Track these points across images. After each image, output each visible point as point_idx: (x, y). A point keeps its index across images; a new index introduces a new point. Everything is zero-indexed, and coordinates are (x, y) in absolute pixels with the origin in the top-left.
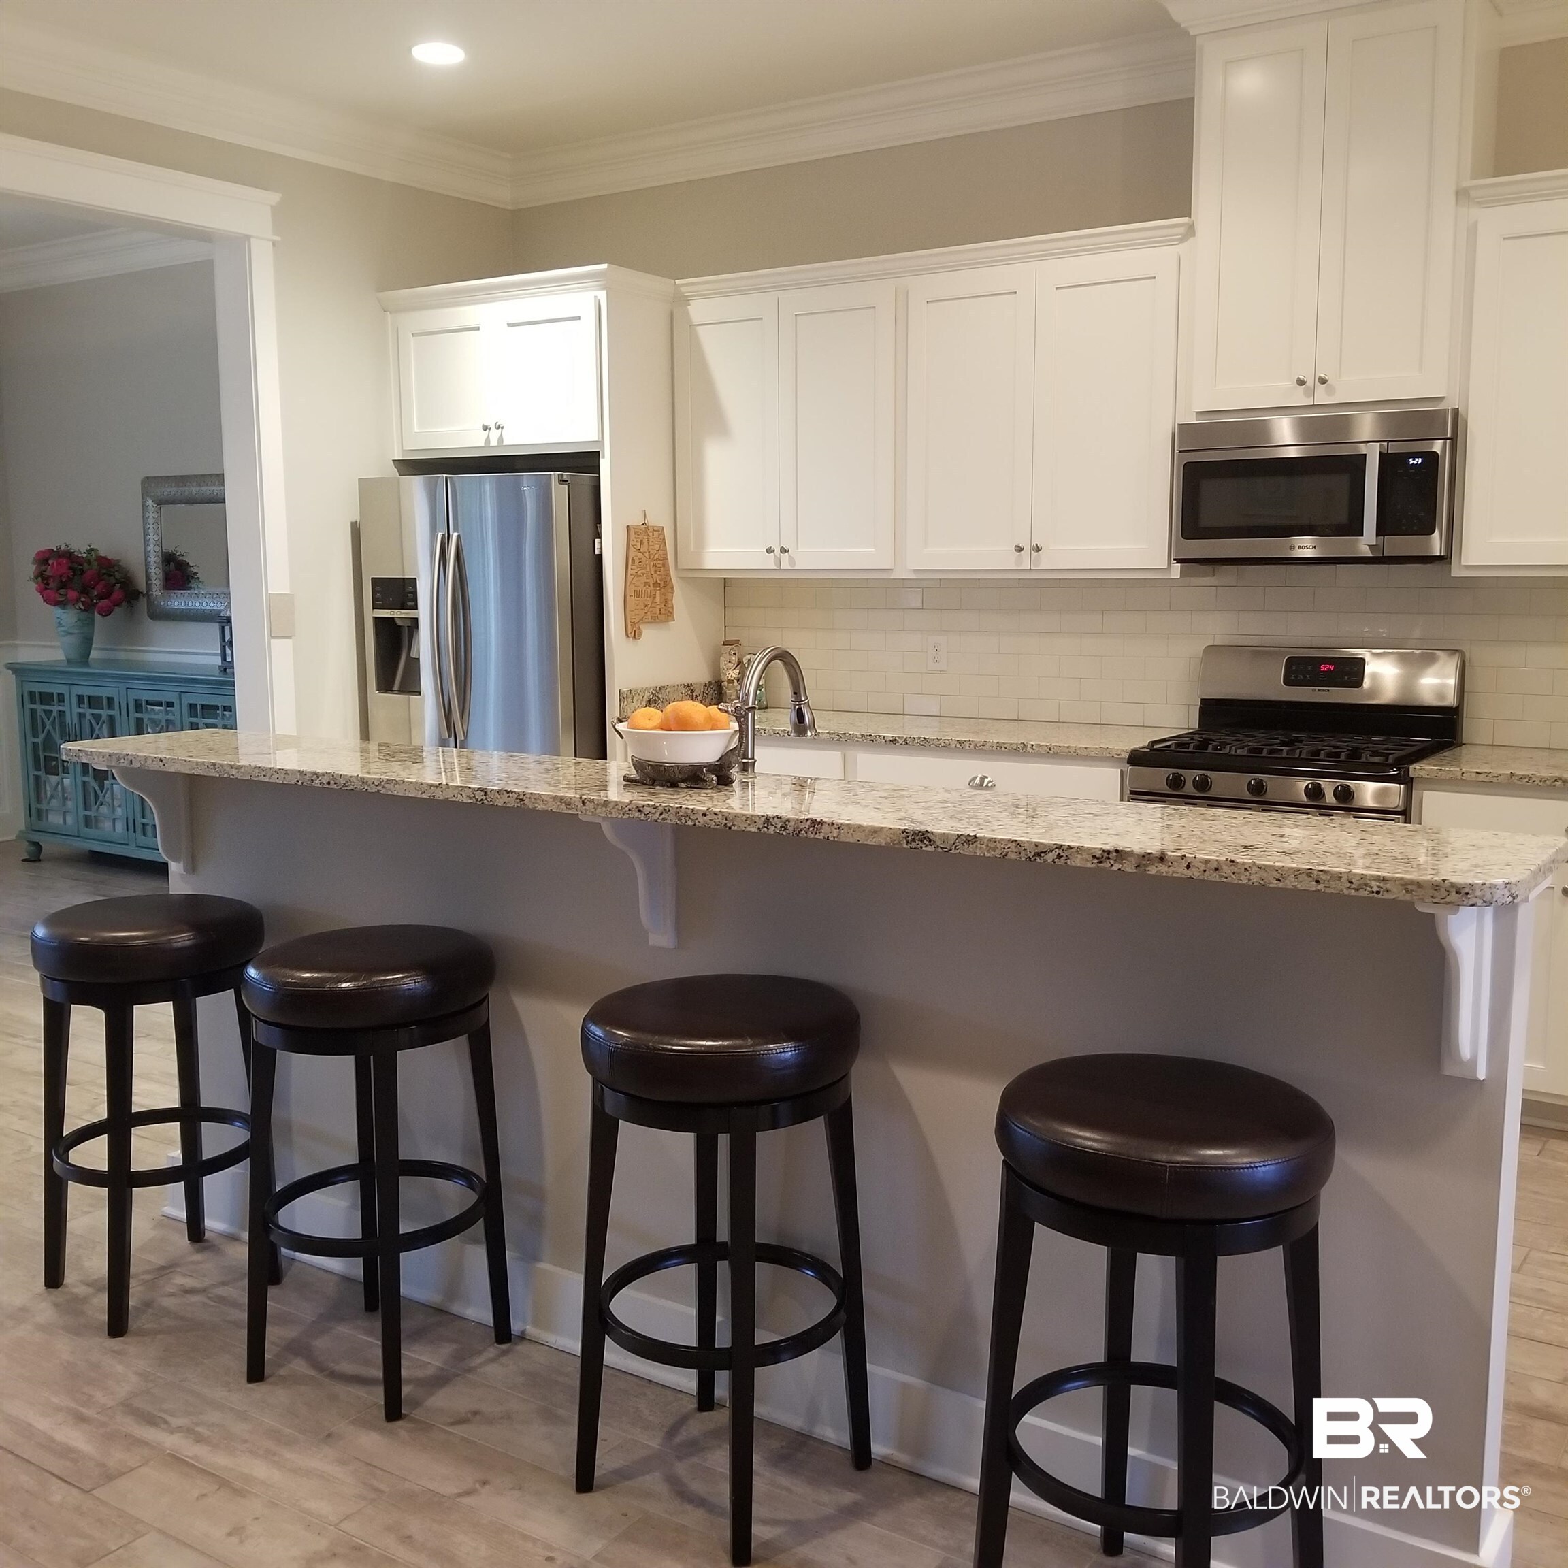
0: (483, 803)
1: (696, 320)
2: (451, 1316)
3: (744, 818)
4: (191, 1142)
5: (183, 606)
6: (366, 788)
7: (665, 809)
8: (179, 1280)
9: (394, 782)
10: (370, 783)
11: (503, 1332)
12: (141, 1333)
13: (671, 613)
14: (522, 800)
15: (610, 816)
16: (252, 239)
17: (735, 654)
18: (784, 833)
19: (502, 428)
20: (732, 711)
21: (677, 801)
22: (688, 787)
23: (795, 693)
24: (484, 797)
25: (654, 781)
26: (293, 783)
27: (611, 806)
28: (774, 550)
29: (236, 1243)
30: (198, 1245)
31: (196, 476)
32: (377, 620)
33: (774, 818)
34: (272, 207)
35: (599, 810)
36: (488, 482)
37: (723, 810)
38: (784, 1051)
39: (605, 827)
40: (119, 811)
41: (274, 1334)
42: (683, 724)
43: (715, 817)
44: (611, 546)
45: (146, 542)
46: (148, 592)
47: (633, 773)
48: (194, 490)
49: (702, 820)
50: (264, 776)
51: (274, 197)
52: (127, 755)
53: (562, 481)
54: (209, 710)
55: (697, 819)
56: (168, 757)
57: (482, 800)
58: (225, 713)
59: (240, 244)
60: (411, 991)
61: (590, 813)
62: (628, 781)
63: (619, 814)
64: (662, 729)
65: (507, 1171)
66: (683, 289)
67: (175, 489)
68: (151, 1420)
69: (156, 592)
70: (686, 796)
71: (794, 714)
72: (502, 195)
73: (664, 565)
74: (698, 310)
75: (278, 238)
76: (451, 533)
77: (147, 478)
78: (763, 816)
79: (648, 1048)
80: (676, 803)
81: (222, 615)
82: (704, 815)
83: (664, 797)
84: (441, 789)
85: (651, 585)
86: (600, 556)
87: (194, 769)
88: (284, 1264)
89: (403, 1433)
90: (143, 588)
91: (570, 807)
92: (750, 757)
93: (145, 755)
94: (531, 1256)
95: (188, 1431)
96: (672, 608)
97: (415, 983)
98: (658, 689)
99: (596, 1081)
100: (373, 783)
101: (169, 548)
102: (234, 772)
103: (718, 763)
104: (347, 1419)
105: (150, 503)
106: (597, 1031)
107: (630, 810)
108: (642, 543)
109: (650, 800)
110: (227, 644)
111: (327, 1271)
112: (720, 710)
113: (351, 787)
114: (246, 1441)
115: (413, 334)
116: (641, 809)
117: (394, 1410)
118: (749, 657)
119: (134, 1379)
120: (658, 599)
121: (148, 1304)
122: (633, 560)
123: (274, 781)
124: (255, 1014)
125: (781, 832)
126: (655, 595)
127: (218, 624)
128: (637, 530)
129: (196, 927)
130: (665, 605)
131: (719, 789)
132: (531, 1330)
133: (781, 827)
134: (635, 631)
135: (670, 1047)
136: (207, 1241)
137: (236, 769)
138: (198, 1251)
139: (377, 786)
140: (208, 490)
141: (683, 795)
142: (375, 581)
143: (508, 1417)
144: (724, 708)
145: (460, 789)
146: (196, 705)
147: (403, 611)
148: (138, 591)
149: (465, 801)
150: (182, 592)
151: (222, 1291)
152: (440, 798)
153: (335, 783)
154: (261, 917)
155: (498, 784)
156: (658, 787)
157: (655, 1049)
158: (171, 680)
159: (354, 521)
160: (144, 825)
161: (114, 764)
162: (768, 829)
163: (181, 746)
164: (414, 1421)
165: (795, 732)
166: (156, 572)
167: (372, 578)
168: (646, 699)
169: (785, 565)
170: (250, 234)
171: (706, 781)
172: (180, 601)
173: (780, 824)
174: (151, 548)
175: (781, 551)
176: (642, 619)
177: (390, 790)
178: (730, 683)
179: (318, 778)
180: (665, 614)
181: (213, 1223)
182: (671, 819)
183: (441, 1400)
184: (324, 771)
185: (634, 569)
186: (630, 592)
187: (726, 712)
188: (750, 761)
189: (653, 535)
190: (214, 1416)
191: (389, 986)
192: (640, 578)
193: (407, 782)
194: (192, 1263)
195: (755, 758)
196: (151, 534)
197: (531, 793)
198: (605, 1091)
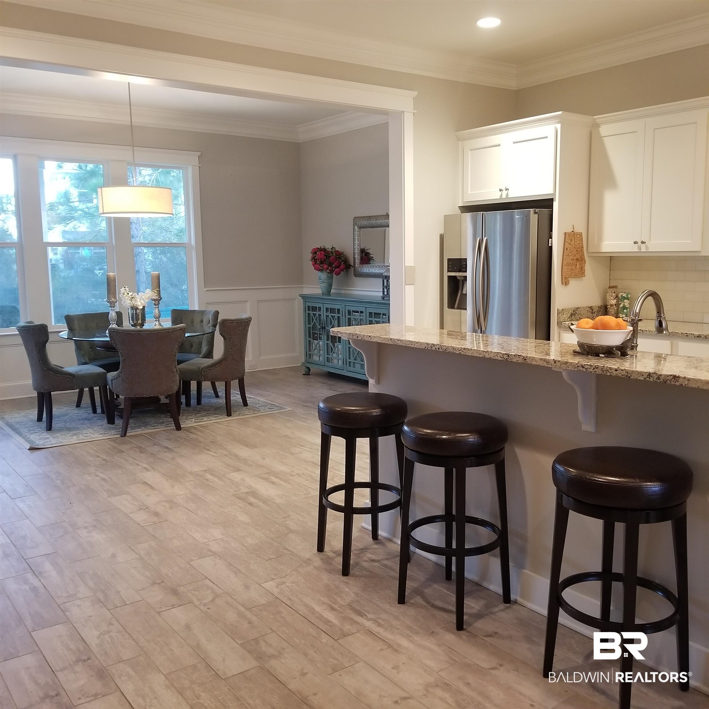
0: (507, 360)
1: (603, 134)
2: (483, 588)
3: (637, 373)
4: (374, 498)
5: (368, 271)
6: (455, 351)
7: (595, 367)
8: (369, 555)
9: (467, 349)
10: (457, 349)
11: (507, 598)
12: (355, 576)
13: (584, 273)
14: (525, 359)
15: (568, 369)
16: (405, 112)
17: (614, 292)
18: (658, 381)
19: (508, 189)
20: (630, 321)
21: (601, 363)
22: (606, 357)
23: (658, 313)
24: (508, 358)
25: (588, 353)
26: (423, 348)
27: (569, 364)
28: (638, 243)
29: (391, 542)
30: (376, 541)
31: (375, 216)
32: (449, 277)
33: (653, 373)
34: (413, 98)
35: (562, 366)
36: (499, 215)
37: (626, 369)
38: (653, 487)
39: (564, 374)
40: (340, 356)
41: (409, 584)
42: (605, 327)
43: (622, 372)
44: (556, 242)
45: (354, 244)
46: (354, 265)
47: (578, 349)
48: (374, 222)
49: (615, 373)
50: (412, 344)
51: (414, 94)
52: (356, 334)
53: (535, 213)
54: (377, 315)
55: (612, 372)
56: (372, 335)
57: (507, 359)
58: (383, 316)
59: (399, 115)
60: (473, 442)
61: (558, 367)
62: (575, 353)
63: (573, 368)
64: (593, 328)
65: (510, 526)
66: (597, 120)
67: (366, 222)
68: (361, 614)
69: (357, 265)
70: (605, 361)
71: (657, 323)
72: (512, 84)
73: (581, 250)
74: (604, 130)
75: (415, 112)
76: (483, 238)
77: (356, 217)
78: (647, 372)
79: (586, 478)
80: (601, 364)
81: (383, 275)
82: (616, 370)
83: (595, 361)
84: (488, 353)
85: (575, 260)
86: (551, 246)
87: (383, 340)
88: (411, 554)
89: (464, 637)
90: (352, 264)
91: (548, 364)
92: (635, 343)
93: (363, 334)
94: (521, 566)
95: (375, 621)
96: (585, 270)
97: (474, 438)
98: (576, 309)
99: (559, 491)
100: (458, 349)
101: (362, 247)
102: (399, 342)
103: (621, 346)
104: (440, 626)
105: (356, 228)
106: (560, 468)
107: (578, 366)
108: (571, 240)
109: (588, 362)
110: (386, 287)
111: (429, 559)
112: (624, 320)
113: (448, 351)
114: (398, 629)
115: (470, 150)
116: (584, 366)
117: (460, 626)
118: (621, 294)
119: (353, 595)
120: (578, 267)
121: (357, 564)
122: (567, 248)
123: (416, 347)
124: (407, 446)
125: (656, 380)
126: (576, 264)
127: (382, 279)
128: (569, 234)
129: (382, 408)
130: (581, 270)
131: (622, 358)
132: (519, 599)
133: (657, 378)
134: (566, 282)
135: (597, 479)
136: (379, 540)
137: (400, 341)
138: (376, 544)
139: (459, 351)
140: (379, 222)
141: (604, 360)
142: (449, 260)
143: (510, 637)
144: (626, 319)
145: (497, 353)
146: (372, 313)
147: (460, 273)
148: (350, 265)
149: (499, 359)
150: (368, 265)
151: (385, 562)
152: (488, 357)
153: (441, 349)
154: (407, 405)
155: (514, 352)
156: (589, 356)
157: (590, 479)
158: (362, 302)
159: (441, 233)
160: (350, 362)
161: (351, 337)
162: (650, 378)
163: (376, 331)
164: (468, 632)
165: (657, 331)
166: (357, 257)
167: (448, 259)
168: (570, 313)
169: (643, 249)
170: (403, 110)
171: (615, 354)
172: (366, 269)
173: (656, 377)
174: (356, 247)
175: (641, 243)
176: (570, 276)
177: (465, 353)
178: (612, 306)
179: (434, 346)
180: (581, 273)
181: (382, 533)
182: (599, 372)
183: (480, 624)
184: (437, 344)
185: (567, 253)
186: (565, 263)
187: (627, 321)
188: (635, 345)
189: (577, 236)
190: (384, 616)
191: (464, 439)
192: (570, 257)
193: (473, 349)
194: (374, 548)
195: (638, 343)
196: (356, 241)
197: (530, 357)
198: (563, 496)
